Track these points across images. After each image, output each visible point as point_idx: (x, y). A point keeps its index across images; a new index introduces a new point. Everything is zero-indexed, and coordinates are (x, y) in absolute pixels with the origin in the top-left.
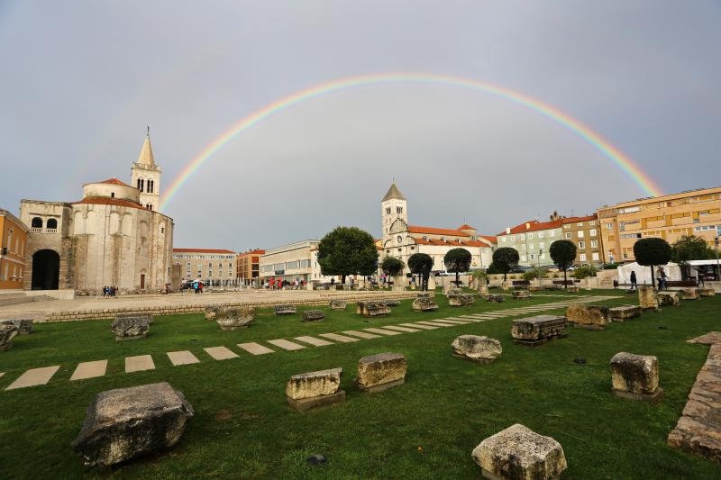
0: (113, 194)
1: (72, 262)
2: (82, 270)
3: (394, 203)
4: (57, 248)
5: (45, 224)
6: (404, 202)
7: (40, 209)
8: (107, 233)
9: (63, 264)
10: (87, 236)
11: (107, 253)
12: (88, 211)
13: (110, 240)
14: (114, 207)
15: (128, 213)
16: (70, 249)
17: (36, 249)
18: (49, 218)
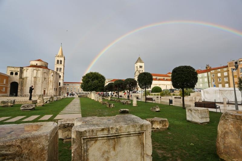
0: (37, 64)
1: (22, 86)
2: (25, 88)
3: (139, 64)
4: (18, 81)
5: (14, 74)
6: (143, 64)
7: (13, 69)
8: (32, 76)
9: (19, 86)
10: (27, 77)
11: (32, 83)
12: (27, 70)
13: (33, 79)
14: (35, 68)
15: (39, 70)
16: (22, 82)
17: (11, 82)
18: (15, 72)
